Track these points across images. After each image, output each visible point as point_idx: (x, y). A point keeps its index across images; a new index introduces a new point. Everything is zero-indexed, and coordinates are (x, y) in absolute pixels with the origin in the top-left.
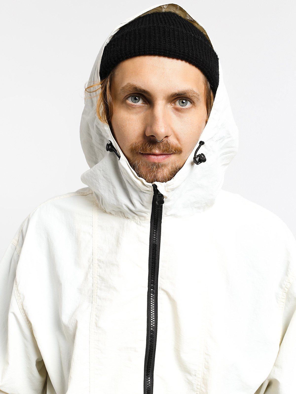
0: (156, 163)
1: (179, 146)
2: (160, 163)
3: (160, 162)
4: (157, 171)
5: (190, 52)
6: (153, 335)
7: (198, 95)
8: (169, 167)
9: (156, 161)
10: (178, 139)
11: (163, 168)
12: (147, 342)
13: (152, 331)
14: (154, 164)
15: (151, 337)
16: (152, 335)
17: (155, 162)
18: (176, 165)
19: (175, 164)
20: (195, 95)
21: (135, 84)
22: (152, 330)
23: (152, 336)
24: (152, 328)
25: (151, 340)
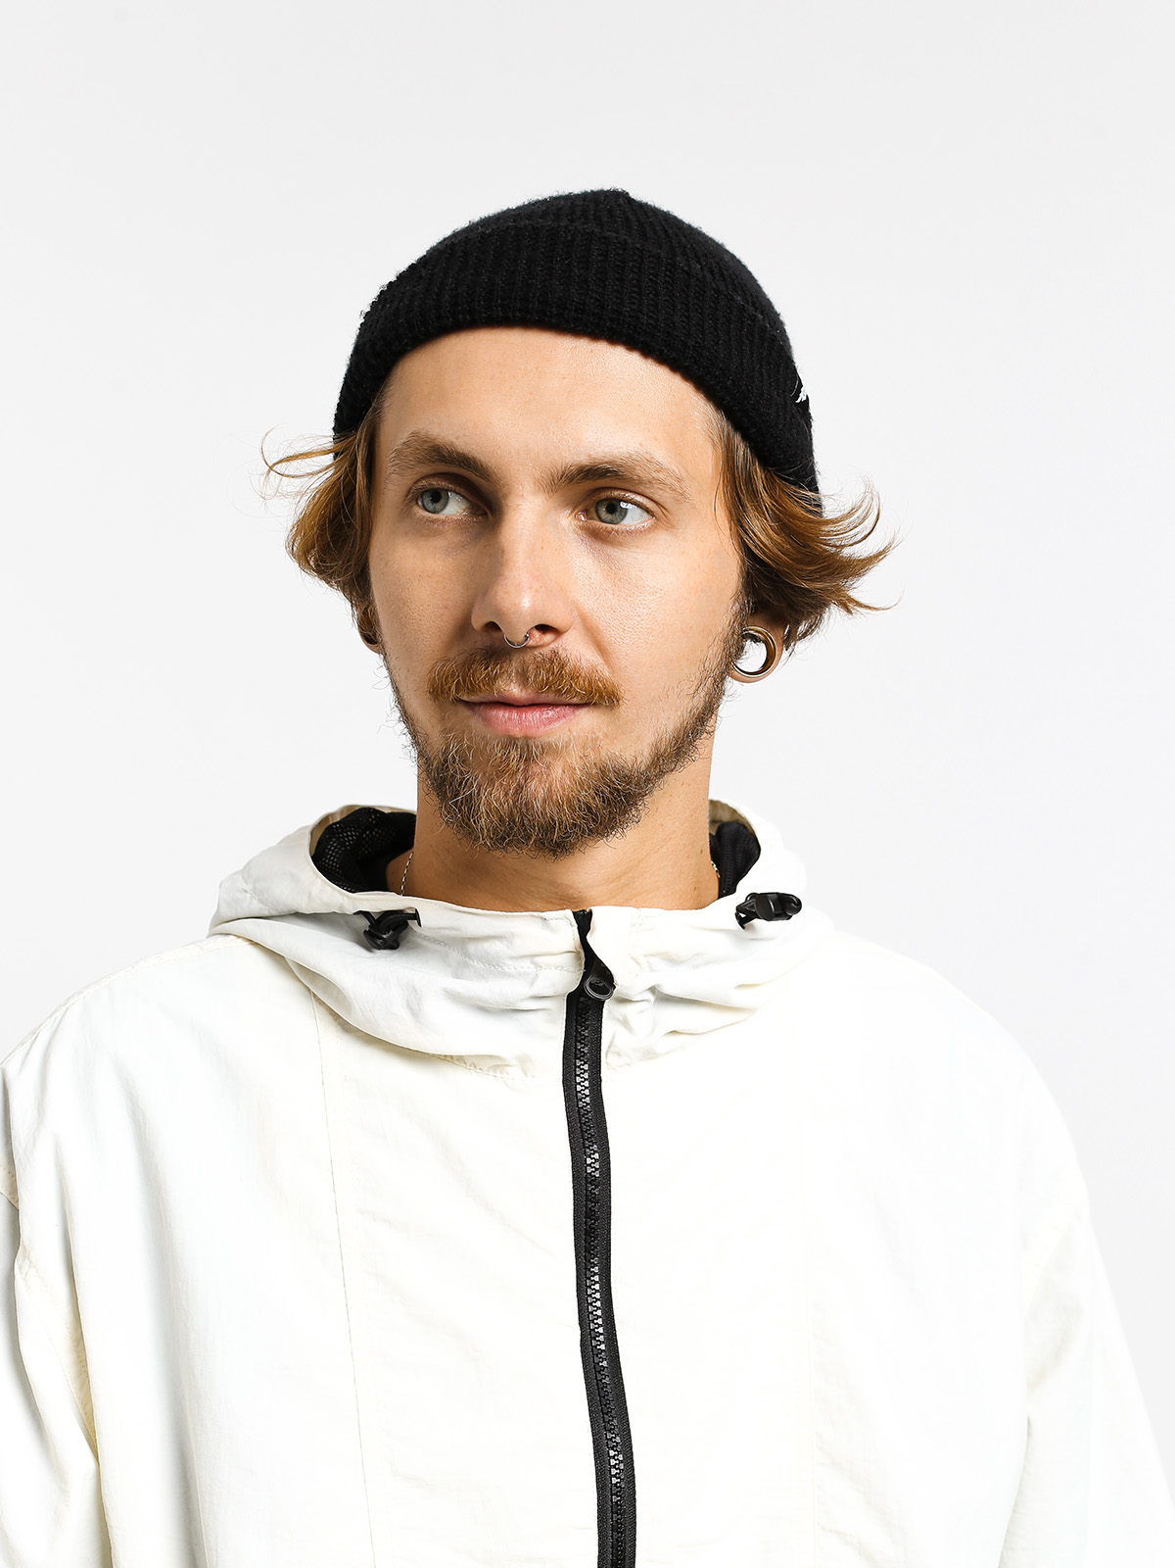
0: (518, 739)
1: (607, 673)
2: (530, 738)
3: (530, 733)
4: (526, 770)
5: (645, 310)
6: (621, 1505)
7: (679, 480)
8: (574, 758)
9: (517, 732)
10: (601, 648)
11: (548, 759)
12: (600, 1533)
13: (618, 1490)
14: (511, 742)
15: (616, 1513)
16: (616, 1503)
17: (512, 734)
18: (603, 754)
19: (597, 749)
20: (661, 476)
21: (435, 434)
22: (616, 1484)
23: (617, 1509)
24: (615, 1476)
25: (617, 1521)
